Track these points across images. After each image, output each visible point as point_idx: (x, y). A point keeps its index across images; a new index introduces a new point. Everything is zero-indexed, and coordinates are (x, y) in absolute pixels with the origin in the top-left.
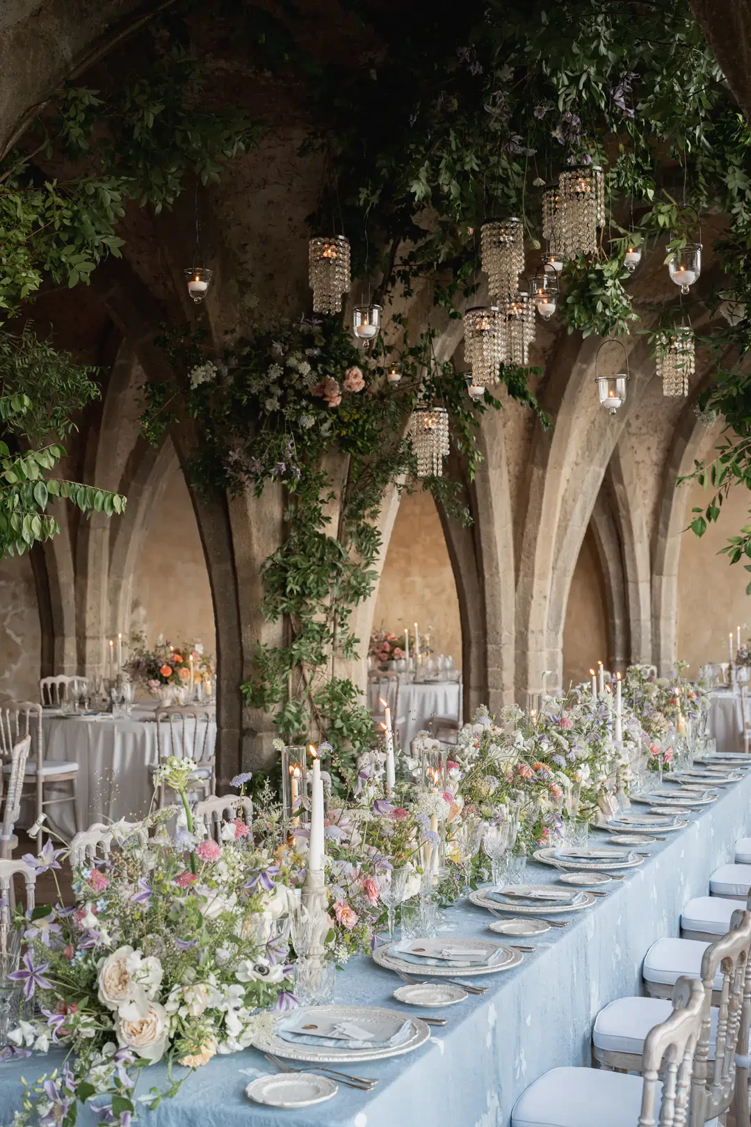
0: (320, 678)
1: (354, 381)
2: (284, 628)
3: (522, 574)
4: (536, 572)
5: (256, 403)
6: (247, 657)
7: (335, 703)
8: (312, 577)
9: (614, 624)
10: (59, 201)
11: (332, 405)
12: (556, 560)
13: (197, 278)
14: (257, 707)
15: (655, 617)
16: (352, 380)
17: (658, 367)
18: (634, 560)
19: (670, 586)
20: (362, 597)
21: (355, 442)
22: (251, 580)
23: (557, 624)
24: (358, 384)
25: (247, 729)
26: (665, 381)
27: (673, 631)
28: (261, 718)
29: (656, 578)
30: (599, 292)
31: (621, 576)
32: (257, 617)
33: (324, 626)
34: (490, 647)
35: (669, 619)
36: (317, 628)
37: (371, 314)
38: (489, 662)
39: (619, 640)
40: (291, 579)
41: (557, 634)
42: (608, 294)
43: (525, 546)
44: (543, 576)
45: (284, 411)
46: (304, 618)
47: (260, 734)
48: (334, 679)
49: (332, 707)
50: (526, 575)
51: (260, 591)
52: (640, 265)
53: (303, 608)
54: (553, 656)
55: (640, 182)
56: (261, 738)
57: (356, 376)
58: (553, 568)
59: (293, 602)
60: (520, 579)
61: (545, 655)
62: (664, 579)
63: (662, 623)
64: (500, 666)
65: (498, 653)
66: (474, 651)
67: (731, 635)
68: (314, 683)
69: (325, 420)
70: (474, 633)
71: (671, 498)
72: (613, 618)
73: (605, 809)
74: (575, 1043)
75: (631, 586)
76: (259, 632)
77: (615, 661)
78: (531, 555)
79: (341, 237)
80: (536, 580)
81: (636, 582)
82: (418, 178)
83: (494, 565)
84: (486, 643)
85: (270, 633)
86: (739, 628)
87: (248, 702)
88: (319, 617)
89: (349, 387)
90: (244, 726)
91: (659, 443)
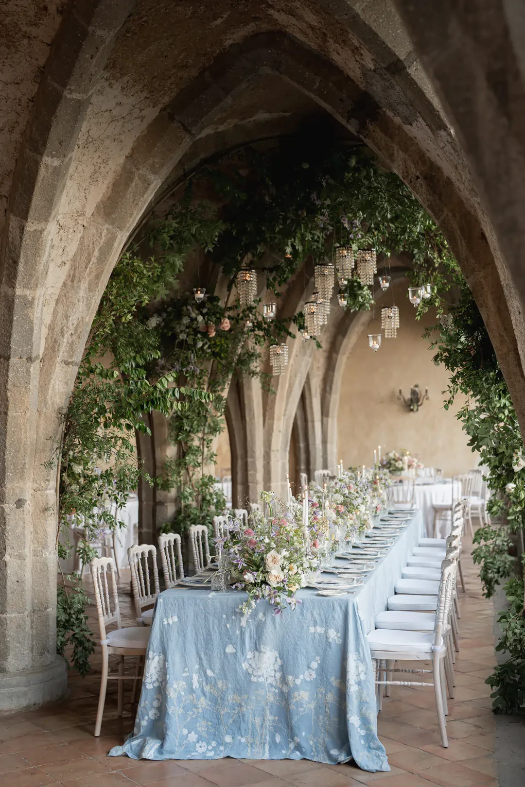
0: (197, 475)
1: (226, 325)
2: (178, 450)
3: (267, 418)
4: (276, 417)
5: (175, 336)
6: (158, 464)
7: (204, 488)
8: (195, 422)
9: (299, 447)
10: (156, 265)
11: (211, 336)
12: (285, 410)
13: (199, 292)
14: (164, 490)
15: (324, 442)
16: (225, 325)
17: (383, 324)
18: (312, 408)
19: (333, 423)
20: (218, 433)
21: (220, 355)
22: (162, 424)
23: (286, 447)
24: (228, 326)
25: (159, 502)
26: (386, 331)
27: (335, 450)
28: (166, 496)
29: (325, 419)
30: (359, 292)
31: (303, 417)
32: (165, 443)
33: (199, 447)
34: (249, 460)
35: (332, 443)
36: (196, 448)
37: (272, 307)
38: (249, 468)
39: (303, 456)
40: (185, 424)
41: (286, 452)
42: (364, 293)
43: (269, 401)
44: (279, 419)
45: (188, 339)
46: (189, 444)
47: (166, 504)
48: (203, 475)
49: (202, 489)
50: (269, 419)
51: (166, 430)
52: (389, 288)
53: (189, 439)
54: (284, 464)
55: (385, 249)
56: (167, 507)
57: (226, 323)
58: (284, 415)
59: (184, 435)
60: (266, 421)
61: (280, 464)
62: (330, 420)
63: (329, 445)
64: (255, 470)
65: (254, 463)
66: (240, 463)
67: (375, 451)
68: (194, 477)
69: (206, 343)
70: (239, 452)
71: (334, 371)
72: (299, 442)
73: (368, 526)
74: (383, 607)
75: (310, 424)
76: (165, 451)
77: (300, 469)
78: (273, 408)
79: (253, 271)
80: (275, 421)
81: (313, 421)
82: (288, 245)
83: (252, 412)
84: (246, 457)
85: (171, 451)
86: (380, 447)
87: (160, 487)
88: (196, 443)
89: (223, 328)
90: (157, 500)
91: (327, 338)
